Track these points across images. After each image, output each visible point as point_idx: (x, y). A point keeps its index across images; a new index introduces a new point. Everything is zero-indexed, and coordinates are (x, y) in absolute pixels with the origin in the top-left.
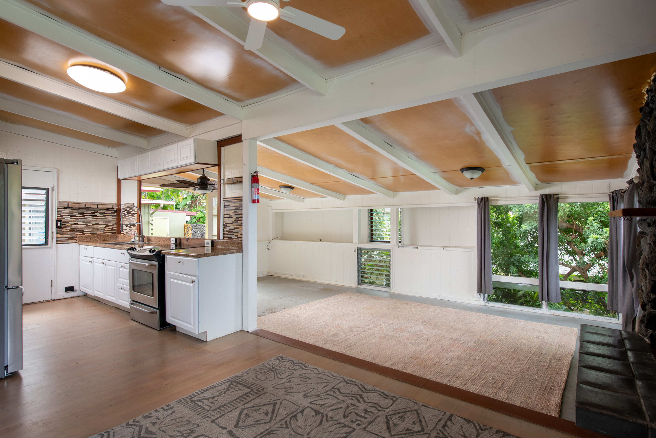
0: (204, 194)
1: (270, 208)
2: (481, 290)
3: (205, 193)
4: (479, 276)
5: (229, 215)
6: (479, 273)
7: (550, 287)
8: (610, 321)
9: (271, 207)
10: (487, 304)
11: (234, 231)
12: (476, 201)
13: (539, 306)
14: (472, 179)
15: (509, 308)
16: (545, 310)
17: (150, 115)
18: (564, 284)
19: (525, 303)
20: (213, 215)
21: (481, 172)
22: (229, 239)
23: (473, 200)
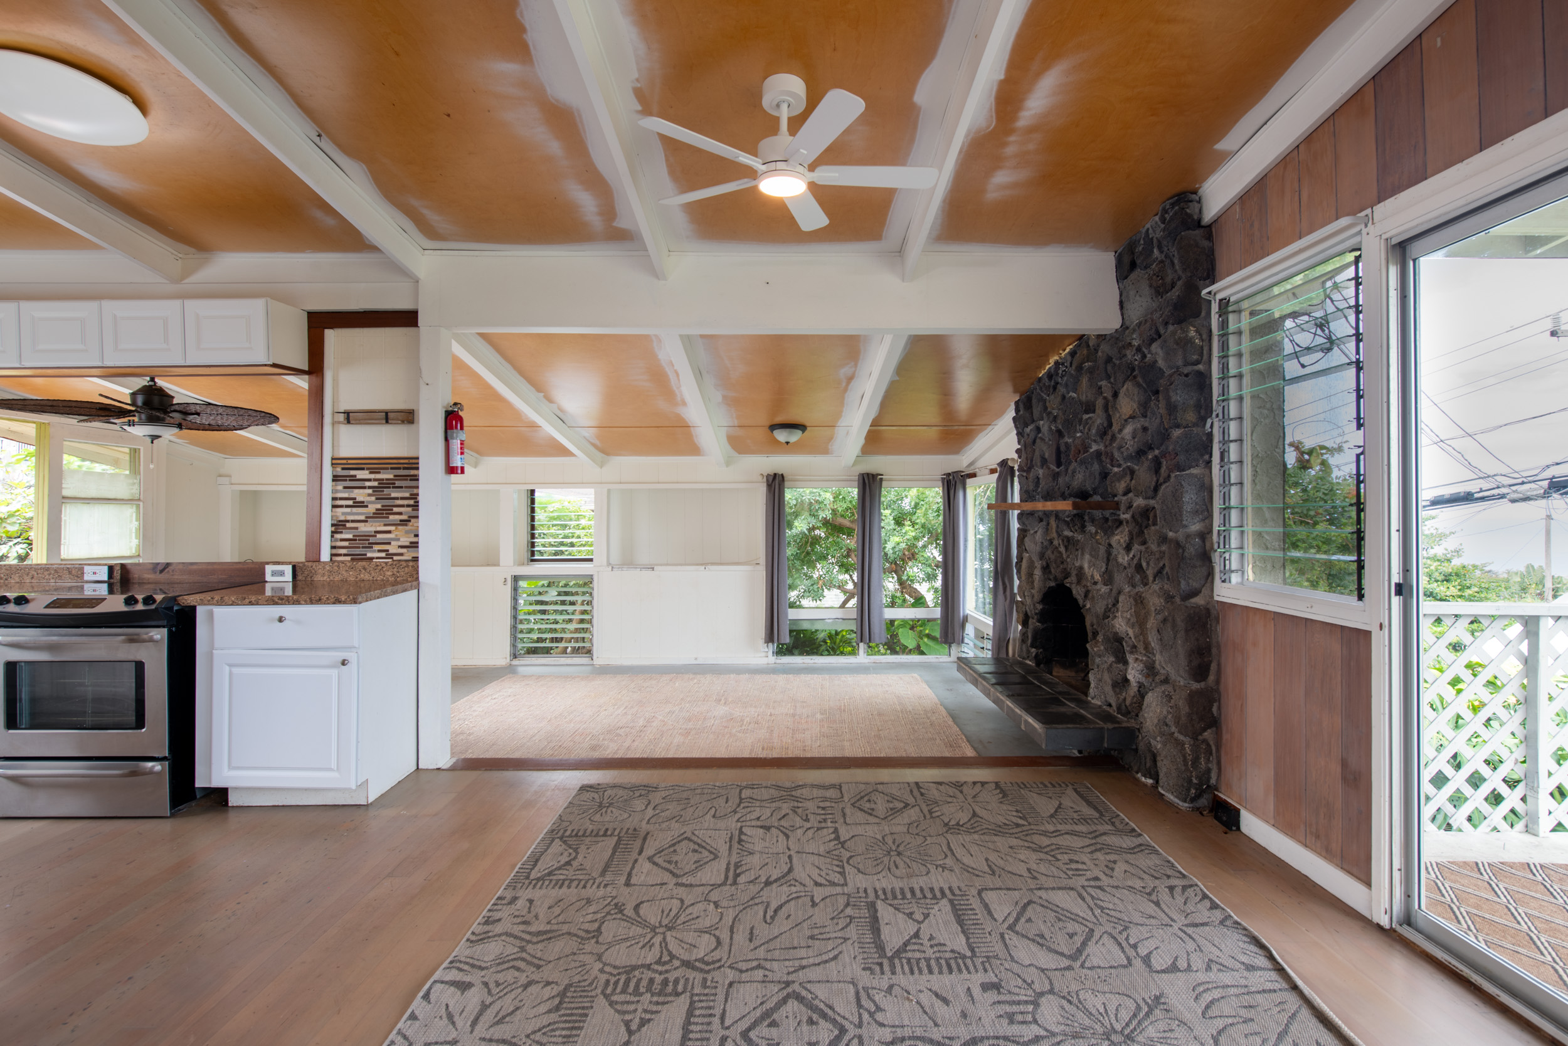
0: (154, 438)
1: (225, 480)
2: (770, 637)
3: (158, 437)
4: (769, 612)
5: (355, 499)
6: (769, 607)
7: (872, 620)
8: (941, 660)
9: (230, 476)
10: (778, 661)
11: (372, 540)
12: (765, 479)
13: (854, 653)
14: (787, 443)
15: (812, 661)
16: (862, 657)
17: (93, 205)
18: (890, 614)
19: (834, 651)
20: (64, 498)
21: (800, 432)
22: (352, 559)
23: (760, 478)
